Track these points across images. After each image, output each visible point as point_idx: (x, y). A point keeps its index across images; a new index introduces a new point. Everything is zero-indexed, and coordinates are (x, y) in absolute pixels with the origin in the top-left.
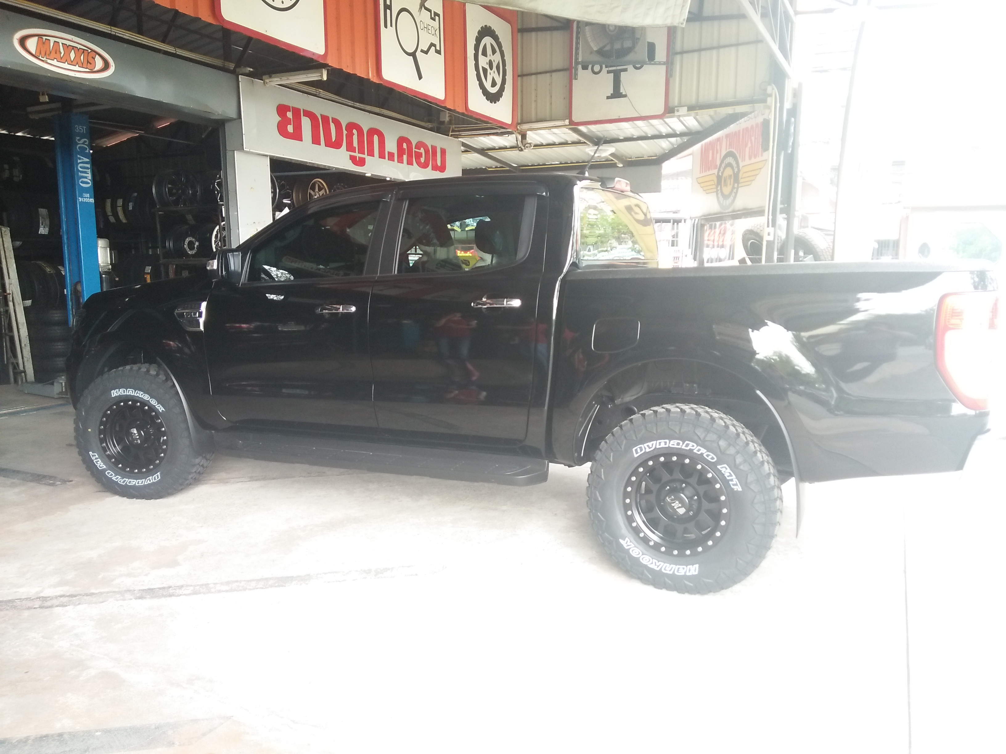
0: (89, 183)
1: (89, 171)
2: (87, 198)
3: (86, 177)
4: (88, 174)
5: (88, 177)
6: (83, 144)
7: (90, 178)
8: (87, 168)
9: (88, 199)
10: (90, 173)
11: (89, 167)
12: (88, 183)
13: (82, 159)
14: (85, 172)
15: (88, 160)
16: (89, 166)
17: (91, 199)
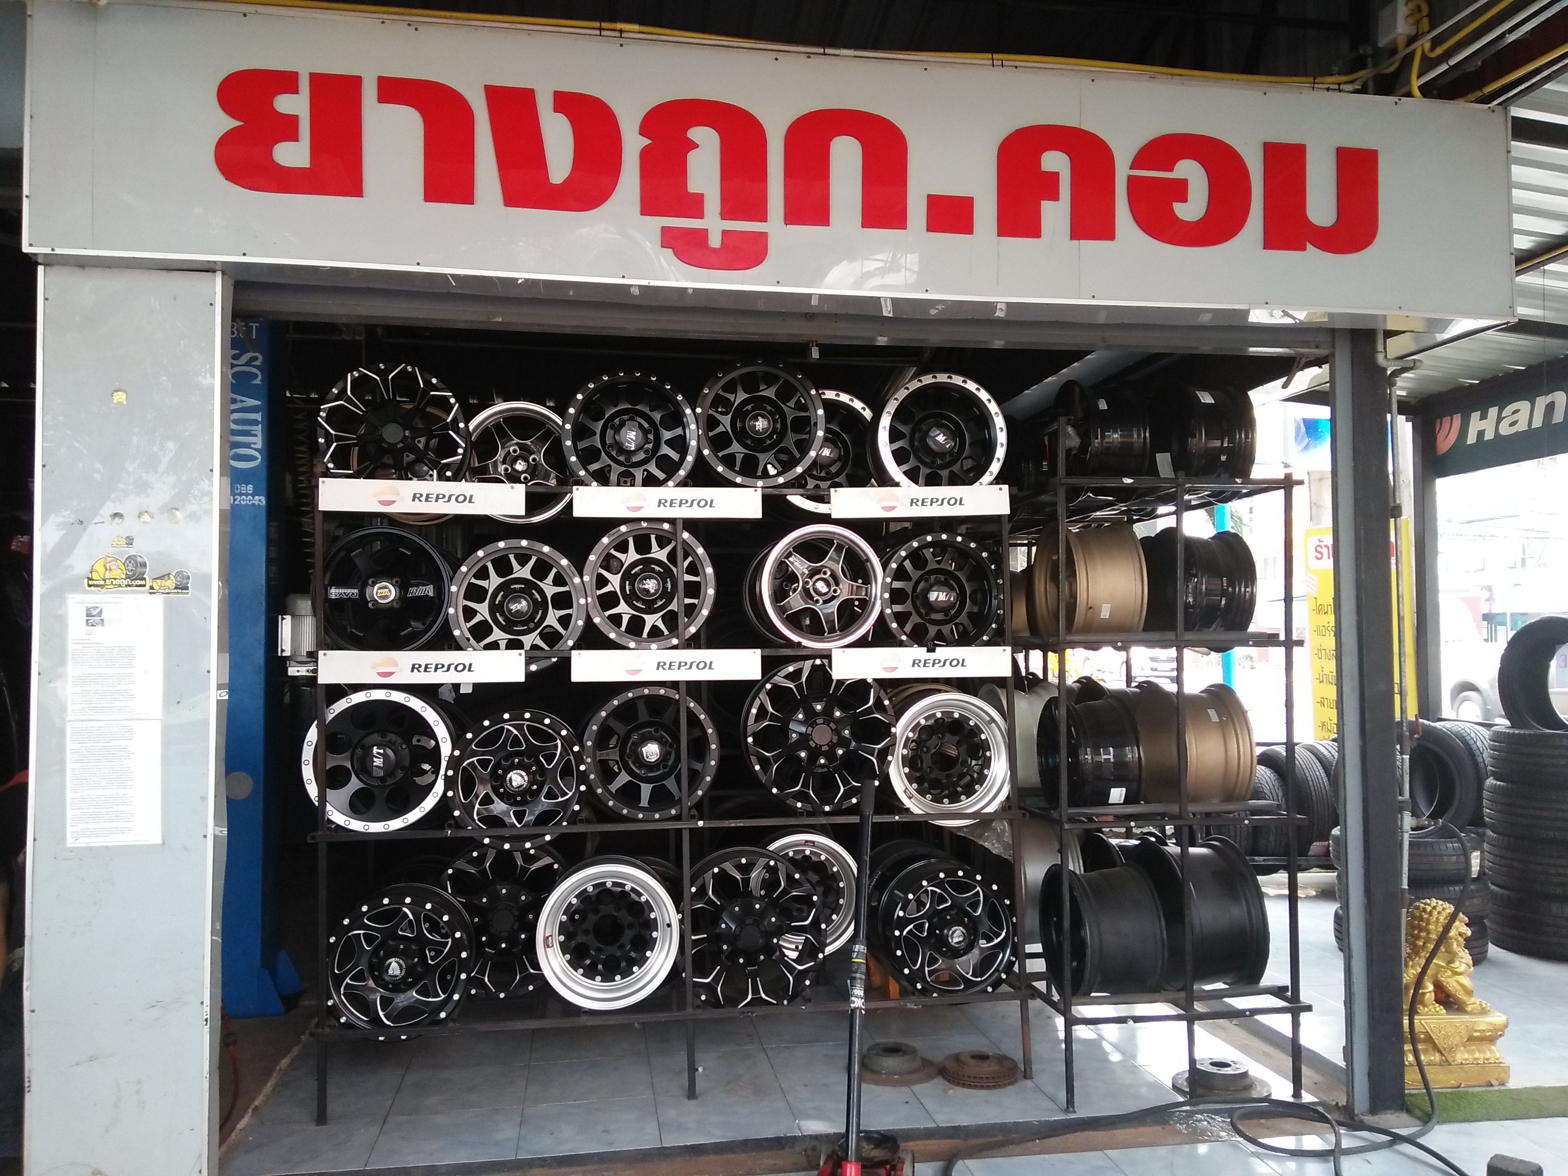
0: (256, 459)
1: (258, 429)
2: (247, 495)
3: (247, 445)
4: (256, 436)
5: (255, 444)
6: (248, 364)
7: (259, 446)
8: (254, 422)
9: (250, 497)
10: (260, 434)
11: (260, 420)
12: (252, 458)
13: (242, 401)
14: (248, 433)
15: (258, 403)
16: (258, 417)
17: (257, 498)
